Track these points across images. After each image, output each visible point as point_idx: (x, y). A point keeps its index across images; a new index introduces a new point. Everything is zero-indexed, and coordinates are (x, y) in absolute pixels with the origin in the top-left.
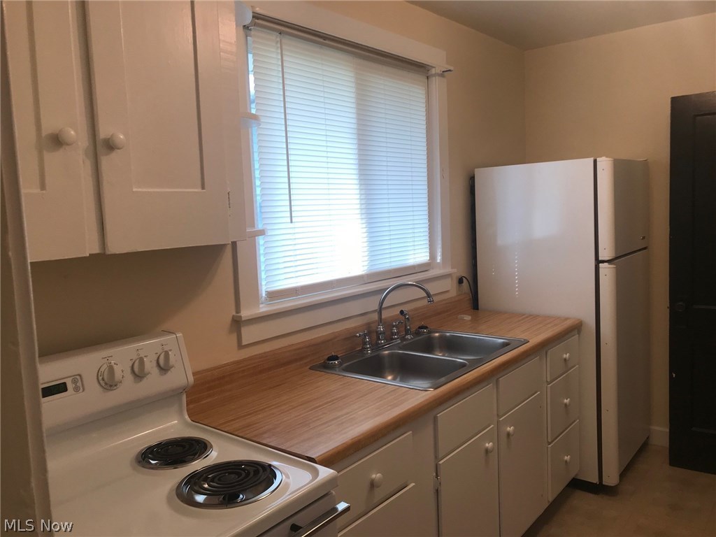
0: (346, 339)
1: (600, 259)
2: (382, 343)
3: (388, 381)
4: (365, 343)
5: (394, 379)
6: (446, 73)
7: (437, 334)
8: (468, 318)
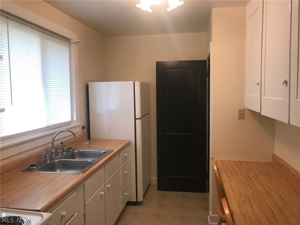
0: (37, 157)
1: (136, 118)
2: (53, 157)
3: (58, 172)
4: (47, 158)
5: (61, 171)
6: (77, 43)
7: (77, 151)
8: (87, 143)
